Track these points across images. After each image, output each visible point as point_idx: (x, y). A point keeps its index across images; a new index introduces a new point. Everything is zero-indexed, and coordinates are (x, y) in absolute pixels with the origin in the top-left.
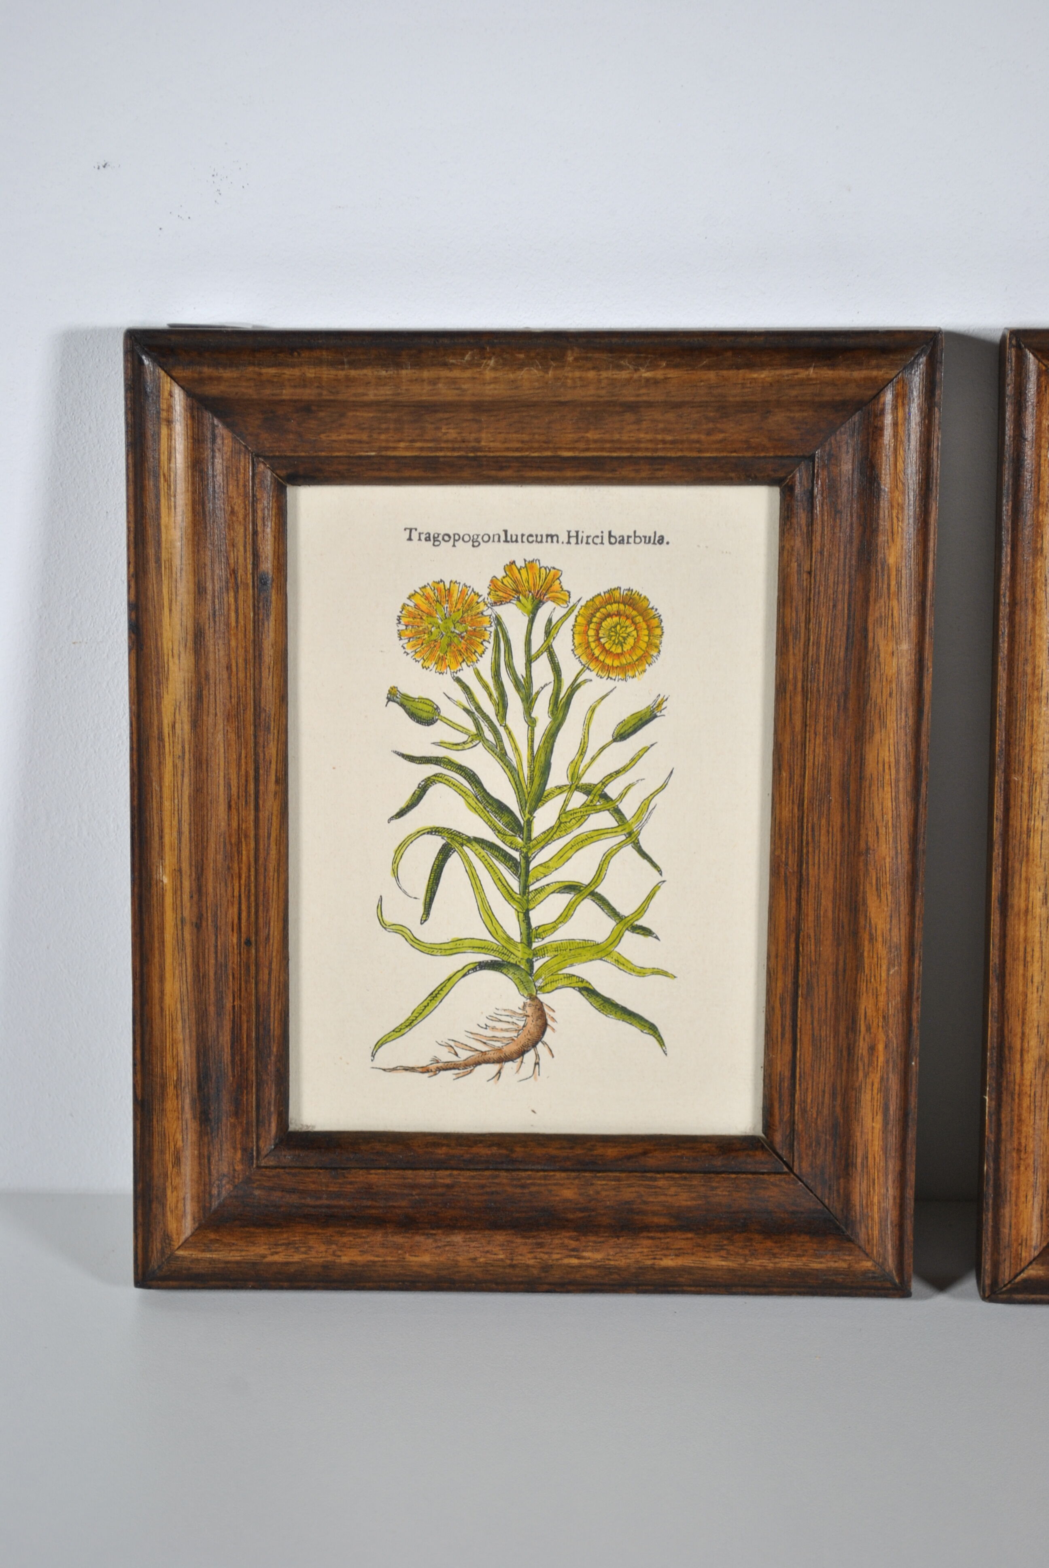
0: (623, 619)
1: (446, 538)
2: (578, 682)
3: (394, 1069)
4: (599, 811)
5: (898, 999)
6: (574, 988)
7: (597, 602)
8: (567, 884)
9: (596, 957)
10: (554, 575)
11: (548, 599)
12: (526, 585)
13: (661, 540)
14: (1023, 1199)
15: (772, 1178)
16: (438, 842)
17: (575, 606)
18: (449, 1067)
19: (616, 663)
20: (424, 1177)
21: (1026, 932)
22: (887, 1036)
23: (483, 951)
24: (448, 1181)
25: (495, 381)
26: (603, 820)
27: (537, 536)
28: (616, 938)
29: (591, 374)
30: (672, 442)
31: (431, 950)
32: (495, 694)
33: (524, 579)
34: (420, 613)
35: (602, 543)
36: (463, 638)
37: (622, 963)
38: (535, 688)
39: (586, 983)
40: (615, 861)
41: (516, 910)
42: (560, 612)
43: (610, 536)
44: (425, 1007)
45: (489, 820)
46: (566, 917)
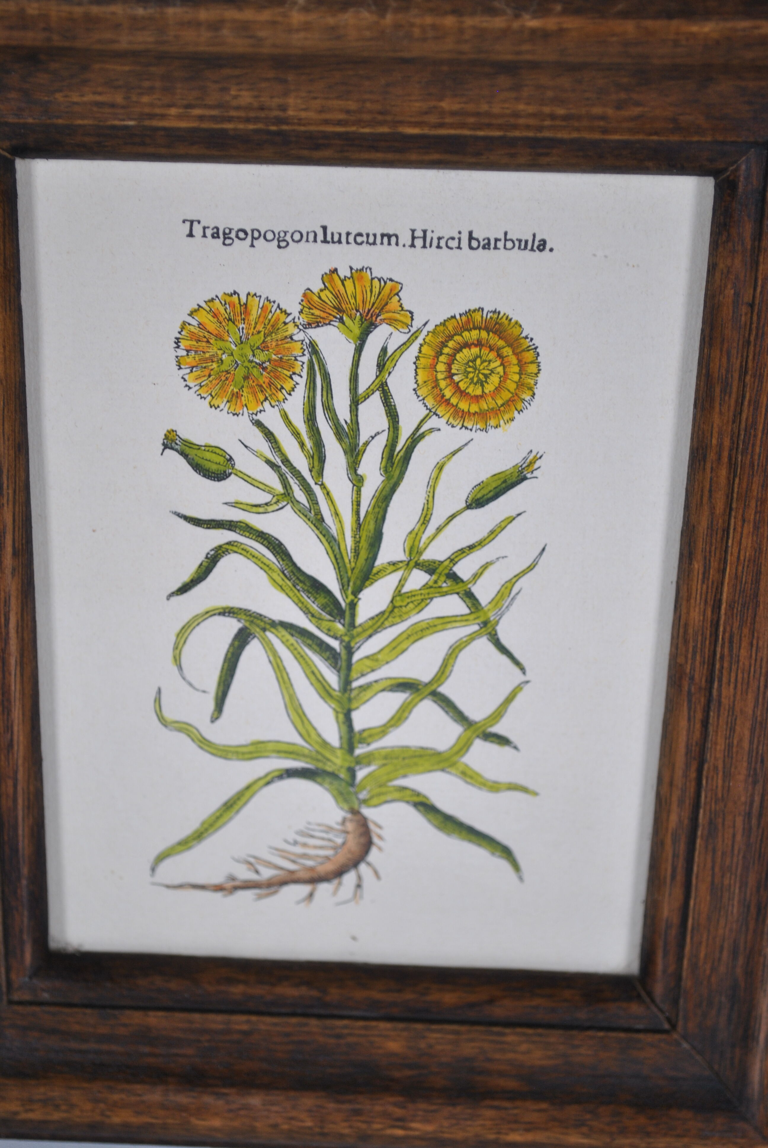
0: (485, 351)
1: (242, 235)
2: (421, 431)
3: (180, 886)
4: (446, 594)
6: (408, 802)
7: (450, 326)
8: (401, 681)
9: (436, 767)
10: (391, 289)
11: (383, 320)
12: (352, 301)
13: (542, 245)
15: (650, 1038)
16: (232, 626)
17: (419, 331)
18: (247, 885)
19: (474, 408)
23: (292, 756)
24: (245, 1027)
25: (306, 27)
26: (451, 605)
27: (368, 235)
28: (464, 747)
29: (449, 21)
30: (565, 118)
31: (224, 753)
32: (309, 444)
33: (349, 293)
34: (206, 334)
35: (459, 248)
36: (264, 369)
37: (468, 777)
38: (363, 438)
39: (425, 797)
40: (464, 656)
41: (334, 710)
42: (399, 338)
43: (471, 237)
44: (218, 818)
45: (300, 601)
46: (399, 719)
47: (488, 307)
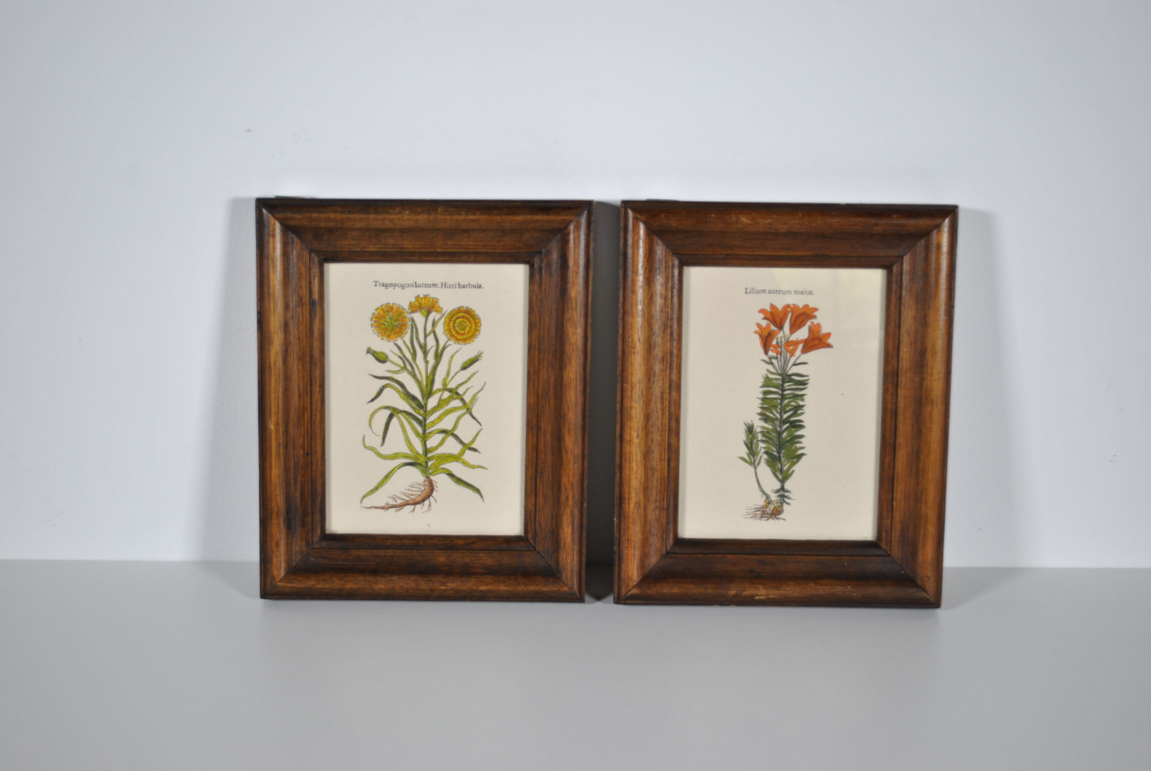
0: (465, 320)
1: (391, 285)
2: (446, 345)
3: (370, 508)
4: (455, 399)
5: (578, 477)
6: (445, 473)
7: (454, 312)
8: (442, 430)
9: (454, 460)
10: (435, 301)
11: (434, 311)
12: (424, 305)
13: (480, 287)
14: (630, 561)
15: (527, 553)
16: (388, 412)
17: (444, 314)
18: (393, 507)
19: (462, 338)
20: (382, 553)
21: (630, 449)
22: (573, 493)
23: (407, 458)
24: (392, 554)
25: (409, 220)
26: (457, 403)
27: (429, 285)
28: (462, 453)
29: (448, 217)
30: (483, 246)
31: (385, 457)
32: (412, 350)
33: (423, 302)
34: (380, 316)
35: (456, 288)
36: (398, 327)
37: (465, 463)
38: (428, 348)
39: (451, 471)
40: (462, 421)
41: (421, 441)
42: (438, 316)
43: (459, 284)
44: (383, 481)
45: (409, 403)
46: (442, 443)
47: (465, 306)
